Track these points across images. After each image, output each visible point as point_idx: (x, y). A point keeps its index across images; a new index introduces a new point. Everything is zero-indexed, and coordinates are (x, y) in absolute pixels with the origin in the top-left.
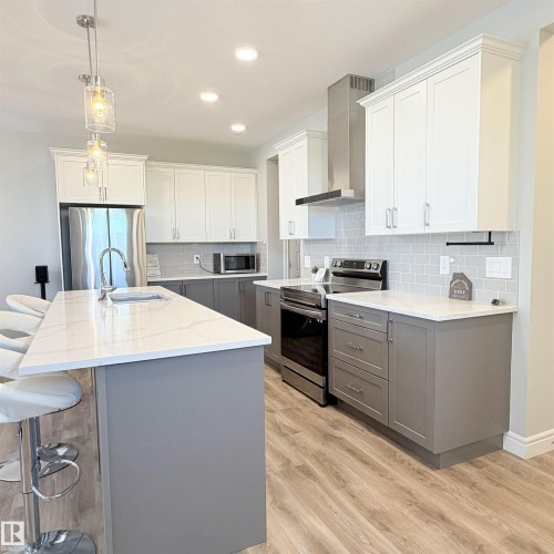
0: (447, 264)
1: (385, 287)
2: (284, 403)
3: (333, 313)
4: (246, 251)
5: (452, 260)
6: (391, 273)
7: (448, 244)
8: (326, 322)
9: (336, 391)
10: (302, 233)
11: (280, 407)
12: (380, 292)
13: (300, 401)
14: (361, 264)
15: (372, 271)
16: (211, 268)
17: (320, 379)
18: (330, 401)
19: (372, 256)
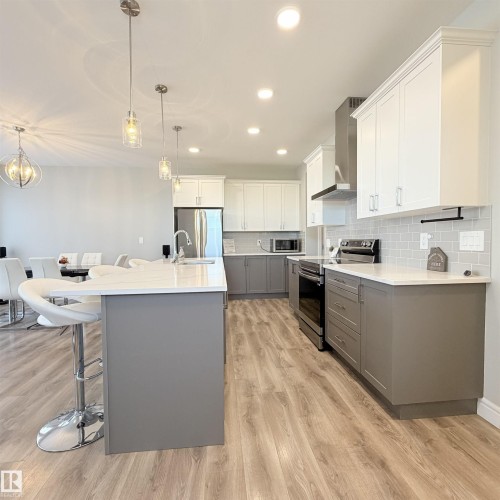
0: (425, 240)
1: (377, 261)
2: (293, 344)
3: (329, 280)
4: (293, 237)
5: (430, 236)
6: (383, 249)
7: (422, 222)
8: (323, 286)
9: (330, 341)
10: (319, 222)
11: (288, 346)
12: (373, 265)
13: (306, 344)
14: (359, 243)
15: (367, 248)
16: (269, 249)
17: (319, 330)
18: (326, 347)
19: (368, 236)
